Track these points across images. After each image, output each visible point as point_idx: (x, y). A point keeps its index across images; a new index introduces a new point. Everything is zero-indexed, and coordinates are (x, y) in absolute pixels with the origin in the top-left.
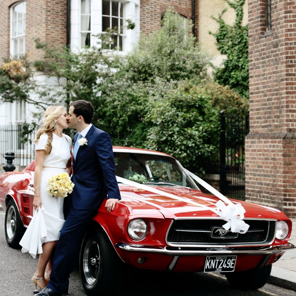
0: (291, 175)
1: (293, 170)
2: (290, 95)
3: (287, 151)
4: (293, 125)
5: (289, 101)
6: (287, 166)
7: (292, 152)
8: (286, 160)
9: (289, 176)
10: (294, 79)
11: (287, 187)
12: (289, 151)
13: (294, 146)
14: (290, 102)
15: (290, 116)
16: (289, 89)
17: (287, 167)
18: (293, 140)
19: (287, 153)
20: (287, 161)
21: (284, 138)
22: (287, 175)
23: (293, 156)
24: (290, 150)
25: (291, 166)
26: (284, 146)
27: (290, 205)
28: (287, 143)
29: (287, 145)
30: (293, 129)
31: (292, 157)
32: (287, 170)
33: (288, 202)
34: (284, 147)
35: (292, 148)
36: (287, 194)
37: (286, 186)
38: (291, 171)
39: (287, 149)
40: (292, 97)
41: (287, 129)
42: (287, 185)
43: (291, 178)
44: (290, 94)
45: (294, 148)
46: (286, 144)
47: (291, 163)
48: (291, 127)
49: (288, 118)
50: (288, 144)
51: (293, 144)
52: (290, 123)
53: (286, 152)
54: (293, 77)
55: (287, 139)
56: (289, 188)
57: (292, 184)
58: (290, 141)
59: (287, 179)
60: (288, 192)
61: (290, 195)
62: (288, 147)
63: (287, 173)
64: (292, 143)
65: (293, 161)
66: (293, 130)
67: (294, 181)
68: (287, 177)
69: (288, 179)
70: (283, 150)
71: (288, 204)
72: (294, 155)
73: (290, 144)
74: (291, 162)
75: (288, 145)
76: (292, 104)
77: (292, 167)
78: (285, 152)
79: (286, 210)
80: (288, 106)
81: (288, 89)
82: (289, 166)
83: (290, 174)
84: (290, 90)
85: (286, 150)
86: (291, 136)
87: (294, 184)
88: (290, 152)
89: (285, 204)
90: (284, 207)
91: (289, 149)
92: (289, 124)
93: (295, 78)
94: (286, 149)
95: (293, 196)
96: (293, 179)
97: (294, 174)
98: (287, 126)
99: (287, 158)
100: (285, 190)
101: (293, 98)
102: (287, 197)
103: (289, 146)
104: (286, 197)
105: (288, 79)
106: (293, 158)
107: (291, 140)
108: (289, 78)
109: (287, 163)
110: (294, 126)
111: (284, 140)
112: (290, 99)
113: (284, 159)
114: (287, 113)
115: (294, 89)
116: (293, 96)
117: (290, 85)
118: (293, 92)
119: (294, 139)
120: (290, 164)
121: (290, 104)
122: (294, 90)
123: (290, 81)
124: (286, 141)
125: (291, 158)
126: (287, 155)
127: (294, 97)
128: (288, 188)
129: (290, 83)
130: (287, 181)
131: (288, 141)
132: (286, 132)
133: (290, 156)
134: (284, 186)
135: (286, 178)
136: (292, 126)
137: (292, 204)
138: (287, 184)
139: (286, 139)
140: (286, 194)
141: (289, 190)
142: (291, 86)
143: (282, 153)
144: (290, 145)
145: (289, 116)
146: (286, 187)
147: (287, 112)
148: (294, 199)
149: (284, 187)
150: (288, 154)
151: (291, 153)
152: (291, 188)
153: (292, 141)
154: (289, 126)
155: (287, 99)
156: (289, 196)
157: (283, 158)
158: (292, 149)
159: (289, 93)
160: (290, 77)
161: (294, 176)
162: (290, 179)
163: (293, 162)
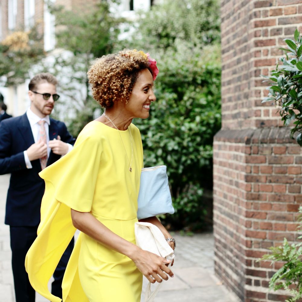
0: (259, 221)
1: (263, 211)
2: (263, 49)
3: (253, 170)
4: (267, 113)
5: (260, 61)
6: (252, 201)
7: (263, 172)
8: (251, 188)
9: (256, 223)
10: (269, 13)
11: (253, 246)
12: (257, 169)
13: (266, 159)
14: (260, 64)
15: (262, 94)
16: (260, 36)
17: (252, 204)
18: (265, 145)
19: (253, 174)
20: (253, 191)
21: (248, 142)
22: (253, 220)
23: (263, 179)
24: (258, 167)
25: (260, 202)
26: (246, 157)
27: (257, 283)
28: (252, 151)
29: (253, 155)
30: (268, 121)
31: (261, 182)
32: (252, 210)
33: (253, 278)
34: (247, 162)
35: (261, 163)
36: (253, 262)
37: (249, 243)
38: (259, 213)
39: (253, 165)
40: (267, 53)
41: (257, 121)
42: (251, 242)
43: (259, 227)
44: (261, 46)
45: (265, 162)
46: (250, 154)
47: (259, 195)
48: (263, 118)
49: (258, 99)
50: (254, 153)
51: (265, 155)
52: (262, 108)
53: (251, 172)
54: (268, 8)
55: (253, 143)
56: (255, 247)
57: (260, 240)
58: (258, 147)
59: (252, 229)
60: (253, 257)
61: (257, 264)
62: (255, 160)
63: (253, 215)
64: (262, 152)
65: (263, 191)
66: (267, 124)
67: (266, 233)
68: (253, 225)
69: (254, 228)
70: (246, 168)
71: (253, 282)
72: (266, 179)
73: (258, 154)
74: (261, 193)
75: (255, 155)
76: (266, 67)
77: (262, 204)
78: (249, 171)
79: (251, 294)
80: (257, 73)
81: (258, 34)
82: (256, 201)
83: (258, 218)
84: (261, 38)
85: (251, 167)
86: (261, 137)
87: (266, 240)
88: (257, 172)
89: (249, 282)
90: (247, 287)
91: (257, 165)
92: (260, 111)
93: (271, 10)
94: (250, 165)
95: (262, 267)
96: (263, 229)
97: (265, 218)
98: (256, 116)
99: (253, 184)
100: (249, 251)
101: (267, 55)
102: (253, 268)
103: (256, 158)
104: (250, 268)
105: (258, 14)
106: (264, 184)
107: (261, 145)
108: (260, 11)
109: (252, 194)
110: (269, 116)
111: (248, 146)
112: (263, 57)
113: (247, 186)
114: (257, 88)
115: (269, 34)
116: (268, 51)
117: (262, 26)
118: (267, 40)
119: (266, 143)
120: (258, 198)
121: (262, 68)
122: (269, 38)
123: (262, 19)
124: (251, 148)
125: (260, 184)
126: (252, 177)
127: (270, 52)
128: (254, 249)
129: (261, 22)
130: (252, 232)
131: (254, 146)
132: (254, 128)
133: (258, 181)
134: (247, 244)
135: (251, 227)
136: (265, 115)
137: (261, 283)
138: (253, 239)
139: (251, 144)
140: (251, 261)
141: (255, 252)
142: (264, 28)
143: (244, 173)
144: (258, 156)
145: (260, 93)
146: (251, 247)
147: (256, 86)
148: (265, 272)
149: (247, 246)
150: (255, 175)
151: (260, 174)
152: (259, 248)
153: (263, 147)
154: (260, 116)
155: (255, 57)
156: (255, 266)
157: (245, 183)
158: (263, 165)
159: (259, 44)
160: (262, 9)
161: (265, 223)
162: (258, 229)
163: (264, 193)
